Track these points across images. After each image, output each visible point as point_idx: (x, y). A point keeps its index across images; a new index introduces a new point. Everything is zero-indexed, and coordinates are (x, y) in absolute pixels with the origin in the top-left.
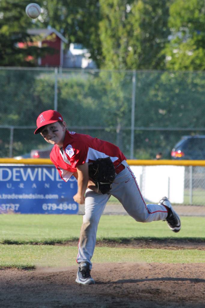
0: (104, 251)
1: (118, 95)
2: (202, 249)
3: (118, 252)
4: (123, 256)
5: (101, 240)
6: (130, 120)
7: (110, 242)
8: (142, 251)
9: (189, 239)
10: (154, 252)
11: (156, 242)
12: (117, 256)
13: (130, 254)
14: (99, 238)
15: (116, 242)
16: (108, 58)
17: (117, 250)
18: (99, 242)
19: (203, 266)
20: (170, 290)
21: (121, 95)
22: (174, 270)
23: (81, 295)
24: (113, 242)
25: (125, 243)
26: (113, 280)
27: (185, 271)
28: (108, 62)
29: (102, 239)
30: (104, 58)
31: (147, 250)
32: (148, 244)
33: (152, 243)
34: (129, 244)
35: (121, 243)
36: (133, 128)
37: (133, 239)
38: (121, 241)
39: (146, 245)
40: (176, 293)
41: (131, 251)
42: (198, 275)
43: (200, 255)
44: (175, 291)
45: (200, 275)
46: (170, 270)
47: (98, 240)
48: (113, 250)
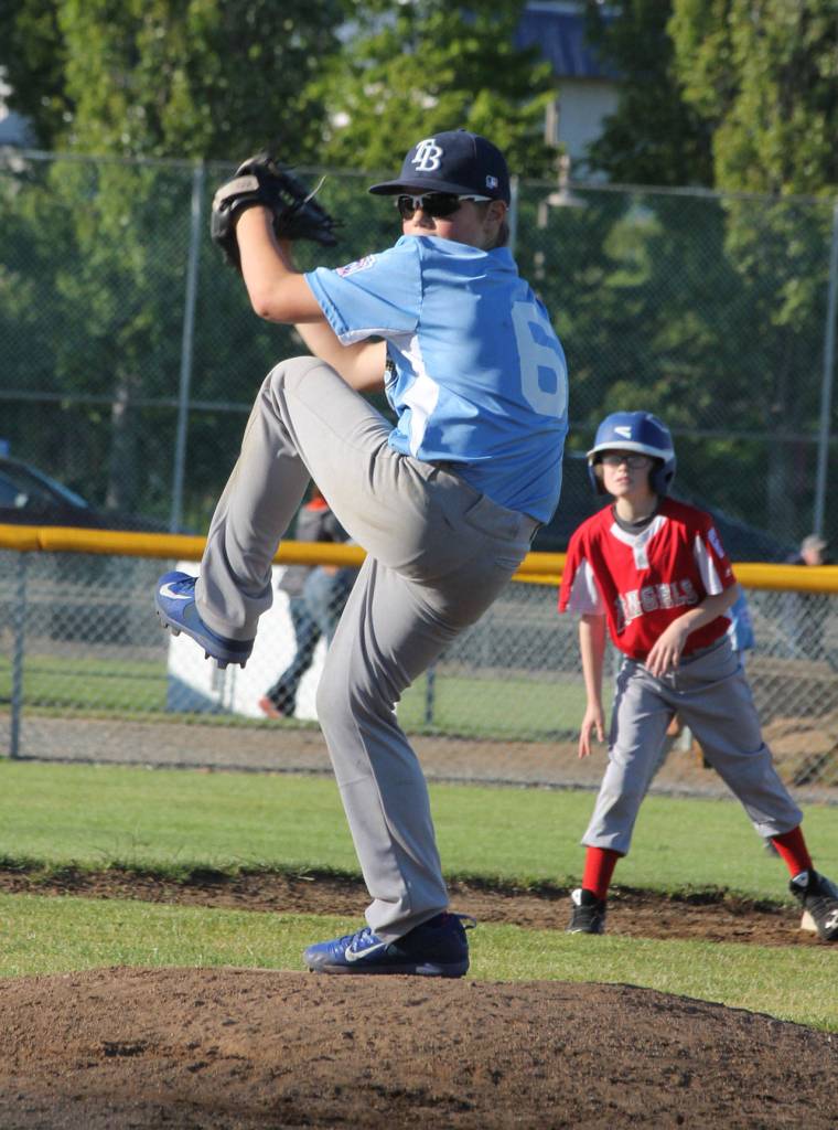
0: (130, 917)
1: (125, 263)
2: (525, 923)
3: (184, 924)
4: (210, 941)
5: (105, 871)
6: (173, 368)
7: (139, 881)
8: (283, 922)
9: (470, 877)
10: (335, 928)
11: (333, 885)
12: (185, 939)
13: (234, 931)
14: (97, 863)
15: (168, 881)
16: (87, 104)
17: (180, 912)
18: (94, 878)
19: (581, 995)
20: (452, 1092)
21: (136, 259)
22: (461, 1006)
23: (78, 1098)
24: (151, 879)
25: (204, 888)
26: (207, 1039)
27: (509, 1014)
28: (84, 121)
29: (108, 866)
30: (71, 106)
31: (307, 920)
32: (297, 895)
33: (317, 890)
34: (218, 892)
35: (186, 884)
36: (183, 401)
37: (236, 871)
38: (185, 876)
39: (291, 896)
40: (478, 1107)
41: (241, 919)
42: (564, 1032)
43: (529, 949)
44: (470, 1096)
45: (573, 1032)
46: (447, 1006)
47: (93, 870)
48: (165, 915)
